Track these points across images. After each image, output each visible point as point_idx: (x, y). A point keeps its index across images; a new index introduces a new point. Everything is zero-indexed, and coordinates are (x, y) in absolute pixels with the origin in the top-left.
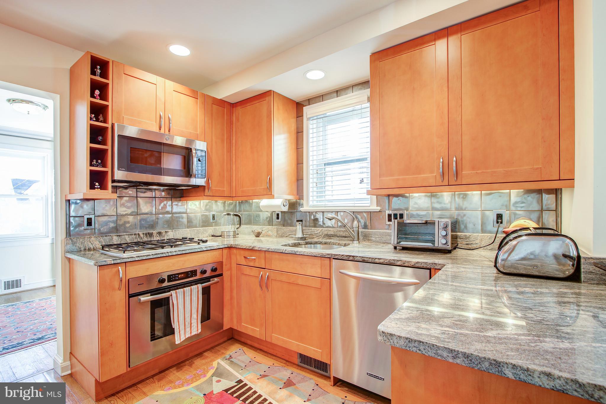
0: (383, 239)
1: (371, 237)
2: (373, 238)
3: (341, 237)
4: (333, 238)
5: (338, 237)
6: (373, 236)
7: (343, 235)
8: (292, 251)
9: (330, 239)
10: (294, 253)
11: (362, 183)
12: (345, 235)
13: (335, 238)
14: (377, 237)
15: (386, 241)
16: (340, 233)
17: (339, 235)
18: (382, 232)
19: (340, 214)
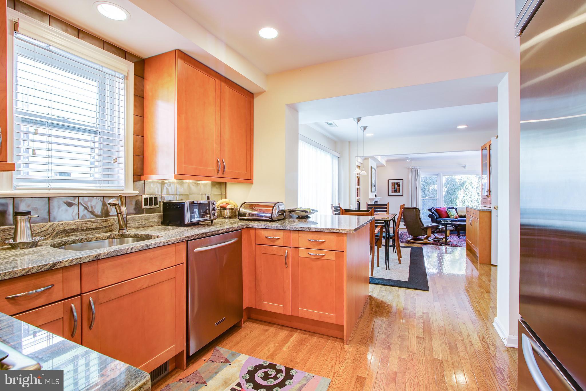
0: (142, 223)
1: (130, 223)
2: (132, 225)
3: (88, 230)
4: (75, 233)
5: (83, 230)
6: (132, 222)
7: (92, 227)
8: (143, 246)
9: (69, 236)
10: (146, 248)
11: (116, 162)
12: (95, 227)
13: (79, 233)
14: (137, 222)
15: (145, 225)
16: (88, 225)
17: (86, 228)
18: (141, 216)
19: (83, 199)
